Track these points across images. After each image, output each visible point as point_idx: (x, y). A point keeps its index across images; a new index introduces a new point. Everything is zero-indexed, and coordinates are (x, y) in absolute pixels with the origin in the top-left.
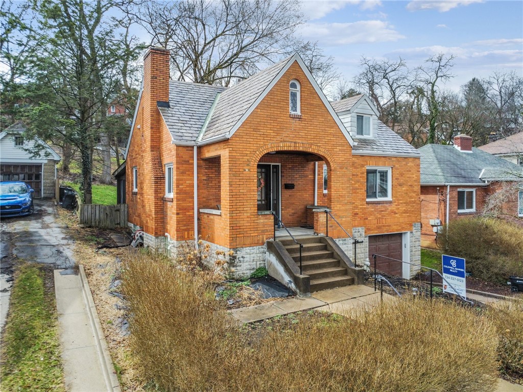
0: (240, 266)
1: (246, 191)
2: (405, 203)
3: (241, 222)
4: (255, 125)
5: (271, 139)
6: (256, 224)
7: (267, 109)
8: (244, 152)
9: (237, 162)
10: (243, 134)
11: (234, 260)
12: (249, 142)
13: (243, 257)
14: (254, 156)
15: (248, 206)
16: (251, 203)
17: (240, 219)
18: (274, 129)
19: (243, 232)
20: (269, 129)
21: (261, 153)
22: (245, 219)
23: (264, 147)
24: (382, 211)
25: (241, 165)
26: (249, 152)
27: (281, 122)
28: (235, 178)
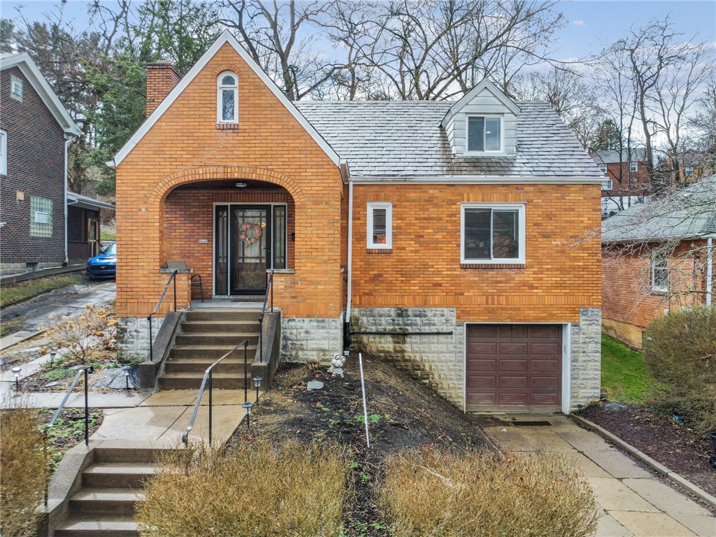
0: (132, 343)
1: (141, 239)
2: (557, 270)
3: (134, 282)
4: (158, 145)
5: (184, 163)
6: (158, 286)
7: (178, 120)
8: (139, 185)
9: (128, 199)
10: (138, 160)
11: (122, 333)
12: (147, 170)
13: (136, 331)
14: (155, 189)
15: (145, 260)
16: (150, 257)
17: (132, 278)
18: (189, 149)
19: (137, 297)
20: (181, 149)
21: (167, 185)
22: (139, 279)
23: (172, 176)
24: (500, 282)
25: (134, 203)
26: (147, 185)
27: (200, 138)
28: (125, 221)
